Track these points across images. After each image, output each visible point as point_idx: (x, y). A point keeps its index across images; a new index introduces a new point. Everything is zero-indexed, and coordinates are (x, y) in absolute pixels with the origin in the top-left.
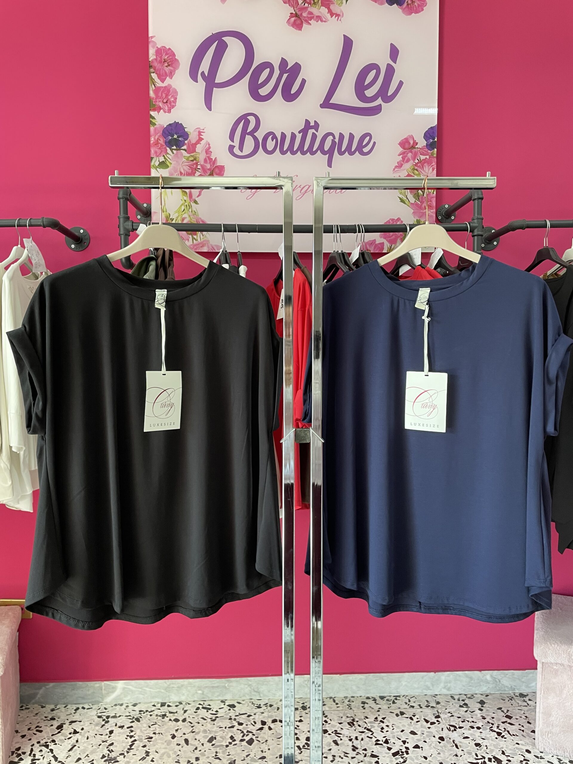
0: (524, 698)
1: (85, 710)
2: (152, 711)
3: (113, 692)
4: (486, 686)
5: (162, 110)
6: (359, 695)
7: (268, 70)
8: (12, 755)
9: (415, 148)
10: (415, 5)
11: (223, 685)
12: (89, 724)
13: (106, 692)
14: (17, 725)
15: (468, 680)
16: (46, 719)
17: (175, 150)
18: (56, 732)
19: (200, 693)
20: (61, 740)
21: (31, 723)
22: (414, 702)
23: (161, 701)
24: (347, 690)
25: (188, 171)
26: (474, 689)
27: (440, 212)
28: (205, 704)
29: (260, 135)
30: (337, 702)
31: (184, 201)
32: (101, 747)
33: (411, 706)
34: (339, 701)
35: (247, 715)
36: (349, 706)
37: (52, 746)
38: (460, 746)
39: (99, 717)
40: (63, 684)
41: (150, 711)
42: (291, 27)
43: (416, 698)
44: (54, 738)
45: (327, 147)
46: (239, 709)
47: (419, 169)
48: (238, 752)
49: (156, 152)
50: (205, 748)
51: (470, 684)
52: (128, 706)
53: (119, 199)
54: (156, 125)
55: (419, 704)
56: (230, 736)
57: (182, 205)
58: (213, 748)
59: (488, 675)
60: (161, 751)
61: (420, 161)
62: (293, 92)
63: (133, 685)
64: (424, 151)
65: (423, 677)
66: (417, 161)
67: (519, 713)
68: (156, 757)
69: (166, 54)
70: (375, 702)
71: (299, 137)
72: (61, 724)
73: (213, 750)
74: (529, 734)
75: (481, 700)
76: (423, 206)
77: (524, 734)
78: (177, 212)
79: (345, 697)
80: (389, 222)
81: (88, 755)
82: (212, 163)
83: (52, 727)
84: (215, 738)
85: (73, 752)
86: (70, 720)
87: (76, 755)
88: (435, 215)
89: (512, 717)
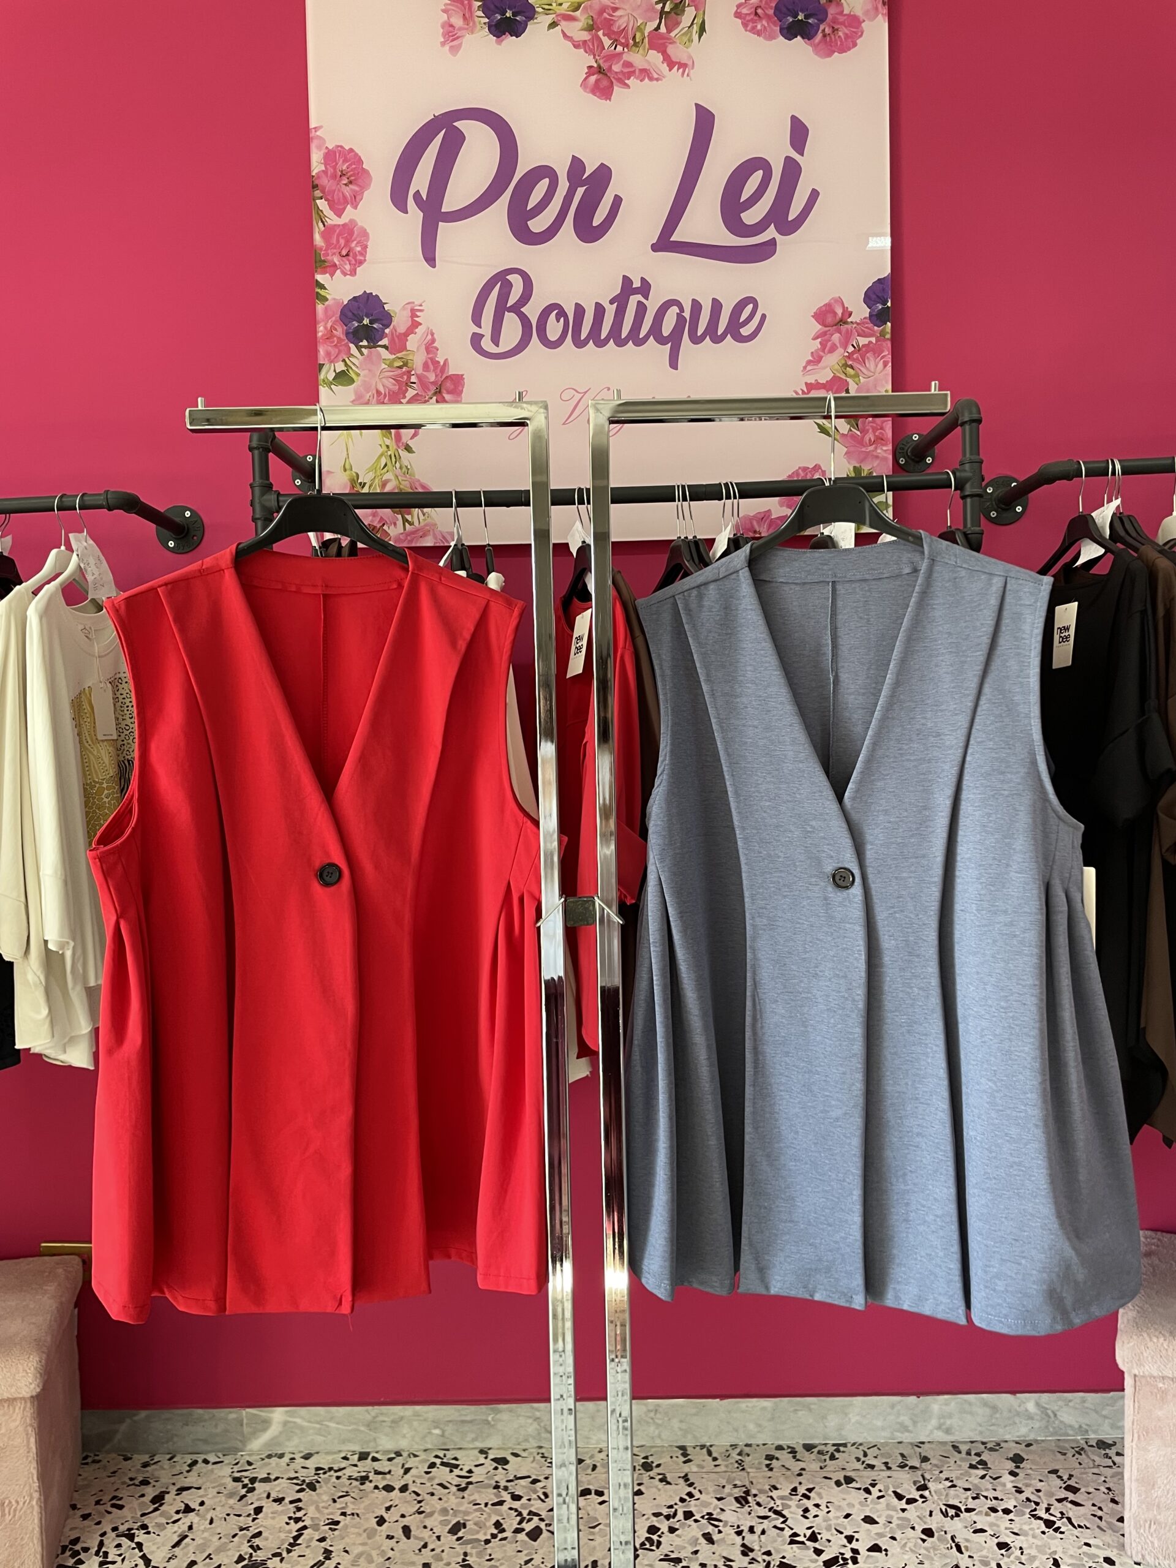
0: (1107, 1451)
1: (210, 1466)
2: (340, 1470)
3: (265, 1430)
4: (1027, 1425)
5: (338, 271)
6: (761, 1442)
7: (545, 182)
8: (63, 1552)
9: (846, 323)
10: (839, 37)
11: (484, 1418)
12: (215, 1493)
13: (249, 1430)
14: (76, 1495)
15: (988, 1411)
16: (131, 1483)
17: (365, 347)
18: (151, 1510)
19: (438, 1435)
20: (158, 1525)
21: (101, 1491)
22: (876, 1457)
23: (358, 1448)
24: (736, 1430)
25: (391, 387)
26: (1001, 1431)
27: (903, 449)
28: (448, 1456)
29: (532, 311)
30: (714, 1455)
31: (385, 448)
32: (236, 1538)
33: (868, 1465)
34: (721, 1454)
35: (530, 1480)
36: (740, 1463)
37: (140, 1537)
38: (967, 1548)
39: (236, 1480)
40: (166, 1414)
41: (336, 1468)
42: (591, 95)
43: (879, 1449)
44: (146, 1520)
45: (667, 329)
46: (515, 1467)
47: (855, 365)
48: (508, 1554)
49: (328, 354)
50: (443, 1544)
51: (993, 1421)
52: (294, 1459)
53: (251, 449)
54: (327, 300)
55: (884, 1461)
56: (494, 1521)
57: (382, 455)
58: (460, 1544)
59: (1030, 1402)
60: (355, 1550)
61: (858, 349)
62: (596, 223)
63: (304, 1415)
64: (866, 328)
65: (893, 1406)
66: (851, 349)
67: (1093, 1482)
68: (345, 1560)
69: (345, 161)
70: (794, 1457)
71: (610, 310)
72: (161, 1492)
73: (460, 1549)
74: (1114, 1525)
75: (1015, 1455)
76: (867, 439)
77: (1103, 1524)
78: (373, 468)
79: (731, 1446)
80: (798, 475)
81: (210, 1554)
82: (438, 371)
83: (142, 1499)
84: (465, 1527)
85: (183, 1549)
86: (178, 1486)
87: (187, 1554)
88: (890, 457)
89: (1079, 1489)
